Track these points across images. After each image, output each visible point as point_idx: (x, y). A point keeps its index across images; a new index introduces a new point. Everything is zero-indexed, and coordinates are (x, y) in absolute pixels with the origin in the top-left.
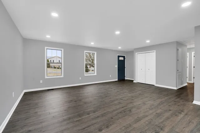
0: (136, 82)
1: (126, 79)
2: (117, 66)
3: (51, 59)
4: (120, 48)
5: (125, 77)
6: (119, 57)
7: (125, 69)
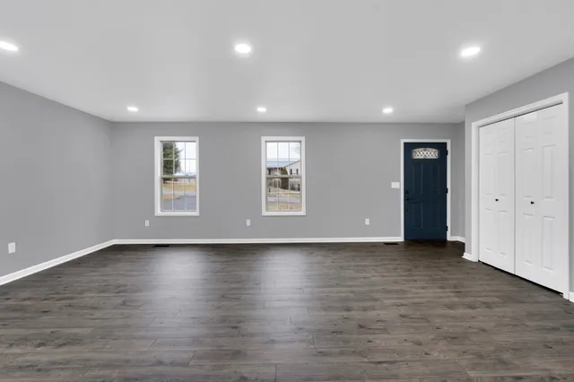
0: (475, 260)
1: (450, 238)
2: (399, 185)
3: (291, 167)
4: (388, 111)
5: (449, 233)
6: (409, 148)
7: (449, 195)
